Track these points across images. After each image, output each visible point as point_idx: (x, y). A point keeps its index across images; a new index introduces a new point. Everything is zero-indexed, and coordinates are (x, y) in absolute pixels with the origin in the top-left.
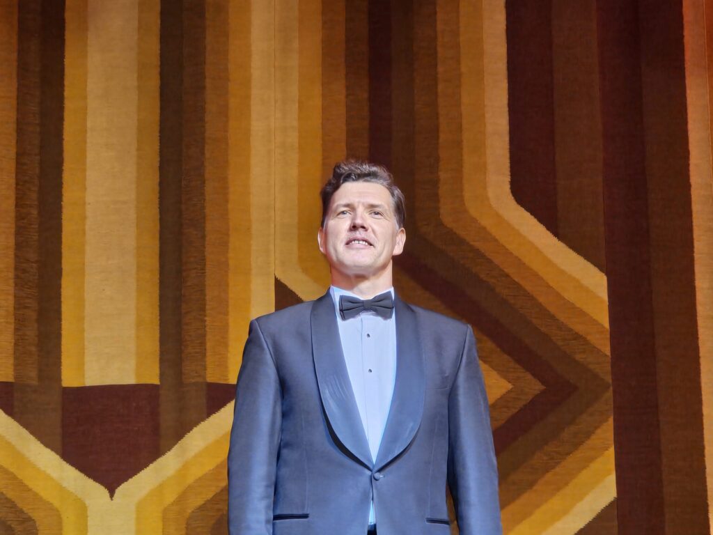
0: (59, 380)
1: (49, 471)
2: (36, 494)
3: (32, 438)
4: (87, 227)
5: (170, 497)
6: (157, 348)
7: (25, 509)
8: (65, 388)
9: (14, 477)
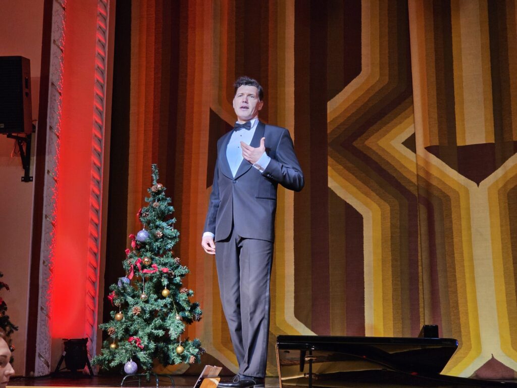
0: (456, 144)
1: (454, 178)
2: (449, 186)
3: (447, 165)
4: (464, 85)
5: (500, 186)
6: (493, 129)
7: (446, 192)
8: (459, 147)
9: (441, 181)
